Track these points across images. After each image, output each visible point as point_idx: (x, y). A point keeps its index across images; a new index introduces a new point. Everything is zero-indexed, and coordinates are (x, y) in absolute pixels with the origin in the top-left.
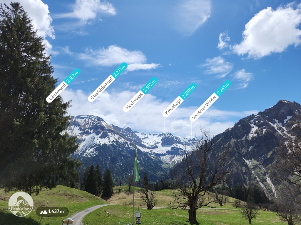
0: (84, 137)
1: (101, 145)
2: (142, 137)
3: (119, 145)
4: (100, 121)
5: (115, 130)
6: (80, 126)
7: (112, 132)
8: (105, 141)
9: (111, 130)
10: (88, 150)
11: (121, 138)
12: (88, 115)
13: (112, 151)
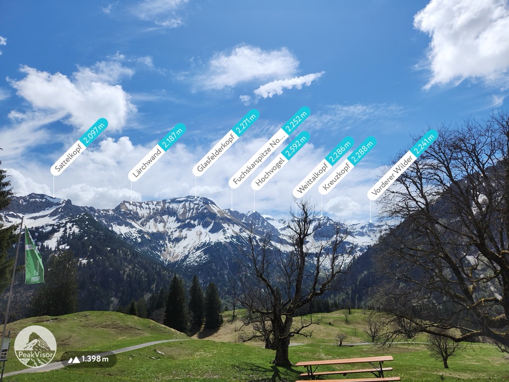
0: (185, 232)
1: (212, 244)
2: (280, 226)
3: (242, 242)
4: (208, 204)
5: (234, 218)
6: (177, 215)
7: (229, 221)
8: (218, 237)
9: (227, 218)
10: (192, 253)
11: (244, 231)
12: (189, 197)
13: (231, 253)
